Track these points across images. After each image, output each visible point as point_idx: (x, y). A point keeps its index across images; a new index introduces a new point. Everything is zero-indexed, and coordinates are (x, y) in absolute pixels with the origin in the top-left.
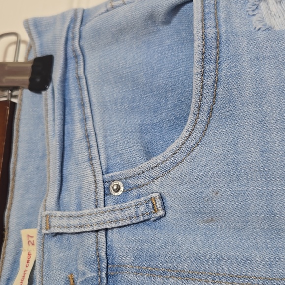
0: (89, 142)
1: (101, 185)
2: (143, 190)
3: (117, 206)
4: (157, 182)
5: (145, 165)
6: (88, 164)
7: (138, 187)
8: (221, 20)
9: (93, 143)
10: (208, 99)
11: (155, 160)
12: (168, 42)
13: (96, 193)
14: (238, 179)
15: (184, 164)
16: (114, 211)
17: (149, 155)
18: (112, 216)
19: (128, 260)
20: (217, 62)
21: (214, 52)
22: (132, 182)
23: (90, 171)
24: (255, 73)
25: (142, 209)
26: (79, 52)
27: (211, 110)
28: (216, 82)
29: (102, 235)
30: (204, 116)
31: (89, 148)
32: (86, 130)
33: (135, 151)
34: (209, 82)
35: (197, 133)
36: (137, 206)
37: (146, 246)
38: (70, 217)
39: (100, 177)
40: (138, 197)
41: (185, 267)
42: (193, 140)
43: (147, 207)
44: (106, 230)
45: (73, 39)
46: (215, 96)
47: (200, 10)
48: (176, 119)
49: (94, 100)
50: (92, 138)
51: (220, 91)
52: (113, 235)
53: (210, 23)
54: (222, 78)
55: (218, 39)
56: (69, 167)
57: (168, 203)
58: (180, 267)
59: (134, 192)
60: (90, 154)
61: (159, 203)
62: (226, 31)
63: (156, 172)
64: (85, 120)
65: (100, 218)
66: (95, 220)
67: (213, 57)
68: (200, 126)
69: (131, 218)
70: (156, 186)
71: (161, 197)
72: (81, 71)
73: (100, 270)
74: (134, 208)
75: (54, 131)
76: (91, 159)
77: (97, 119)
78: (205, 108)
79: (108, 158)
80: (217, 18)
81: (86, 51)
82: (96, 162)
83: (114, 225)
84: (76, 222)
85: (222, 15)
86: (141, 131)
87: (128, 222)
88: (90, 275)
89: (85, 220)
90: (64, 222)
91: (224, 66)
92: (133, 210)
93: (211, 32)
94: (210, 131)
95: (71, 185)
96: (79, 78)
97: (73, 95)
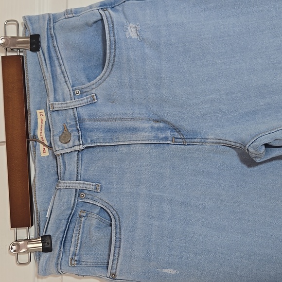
0: (64, 75)
1: (72, 92)
2: (89, 93)
3: (80, 99)
4: (94, 90)
5: (89, 84)
6: (65, 83)
7: (86, 92)
8: (115, 34)
9: (66, 75)
10: (112, 61)
11: (92, 82)
12: (92, 34)
13: (70, 95)
14: (122, 88)
15: (104, 83)
16: (79, 101)
17: (89, 80)
18: (79, 103)
19: (86, 117)
20: (115, 49)
21: (113, 46)
22: (84, 90)
23: (66, 86)
24: (127, 53)
25: (89, 99)
26: (54, 35)
27: (113, 65)
28: (115, 56)
29: (75, 109)
30: (110, 67)
31: (64, 77)
32: (62, 70)
33: (83, 78)
34: (112, 56)
35: (108, 73)
36: (87, 98)
37: (92, 112)
38: (62, 104)
39: (71, 89)
40: (87, 96)
41: (106, 117)
42: (106, 75)
43: (91, 99)
44: (76, 108)
45: (50, 29)
46: (114, 60)
47: (108, 29)
48: (98, 65)
49: (63, 57)
50: (65, 73)
51: (116, 59)
52: (80, 110)
53: (112, 35)
54: (117, 55)
55: (115, 41)
56: (57, 85)
57: (98, 97)
58: (104, 118)
59: (85, 94)
60: (65, 80)
61: (95, 97)
62: (117, 38)
63: (94, 86)
64: (60, 65)
65: (74, 104)
66: (72, 104)
67: (113, 47)
68: (109, 70)
69: (85, 103)
70: (93, 91)
71: (96, 95)
72: (55, 44)
73: (76, 121)
74: (85, 100)
75: (47, 70)
76: (66, 82)
77: (66, 65)
78: (111, 64)
79: (72, 81)
80: (114, 33)
81: (57, 35)
82: (68, 83)
83: (80, 106)
84: (65, 105)
85: (116, 32)
86: (84, 70)
87: (84, 104)
88: (72, 123)
89: (68, 105)
90: (60, 106)
91: (117, 51)
92: (86, 100)
93: (112, 38)
94: (112, 72)
95: (60, 92)
96: (54, 47)
97: (53, 54)
